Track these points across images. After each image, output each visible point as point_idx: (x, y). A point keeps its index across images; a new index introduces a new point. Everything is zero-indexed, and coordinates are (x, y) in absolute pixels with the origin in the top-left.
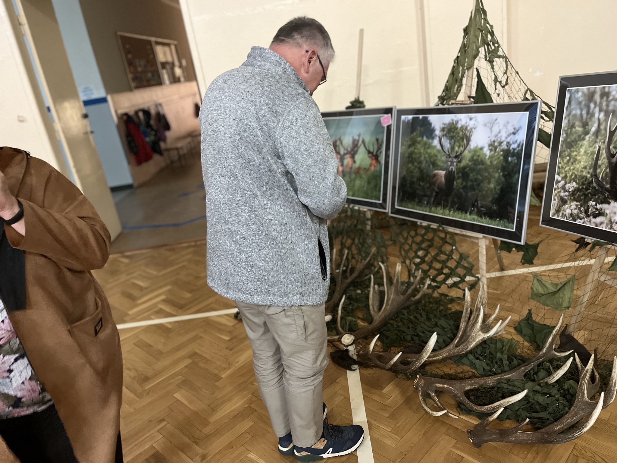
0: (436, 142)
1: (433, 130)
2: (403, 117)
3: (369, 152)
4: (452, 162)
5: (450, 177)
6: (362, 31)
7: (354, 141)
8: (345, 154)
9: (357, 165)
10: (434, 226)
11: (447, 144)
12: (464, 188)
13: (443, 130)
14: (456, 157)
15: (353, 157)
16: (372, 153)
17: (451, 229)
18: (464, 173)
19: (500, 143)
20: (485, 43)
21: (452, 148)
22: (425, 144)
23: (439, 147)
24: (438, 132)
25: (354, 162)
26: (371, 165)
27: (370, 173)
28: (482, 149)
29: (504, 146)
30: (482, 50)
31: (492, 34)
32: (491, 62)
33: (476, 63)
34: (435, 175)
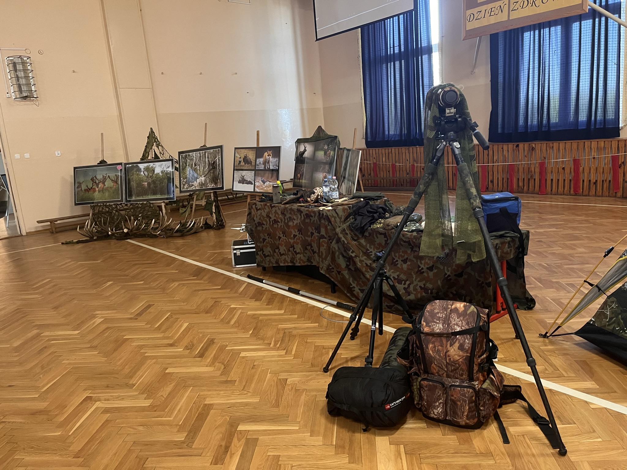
0: (142, 173)
1: (141, 169)
2: (127, 166)
3: (112, 180)
4: (149, 179)
5: (149, 184)
6: (102, 134)
7: (103, 176)
8: (99, 183)
9: (106, 186)
10: (145, 202)
11: (146, 173)
12: (154, 187)
13: (144, 169)
14: (150, 177)
15: (104, 183)
16: (114, 181)
17: (151, 202)
18: (154, 182)
19: (165, 171)
20: (155, 141)
21: (149, 174)
22: (138, 175)
23: (143, 175)
24: (142, 170)
25: (105, 185)
26: (114, 185)
27: (113, 189)
28: (159, 173)
29: (166, 172)
30: (154, 143)
31: (157, 139)
32: (158, 147)
33: (153, 148)
34: (143, 185)
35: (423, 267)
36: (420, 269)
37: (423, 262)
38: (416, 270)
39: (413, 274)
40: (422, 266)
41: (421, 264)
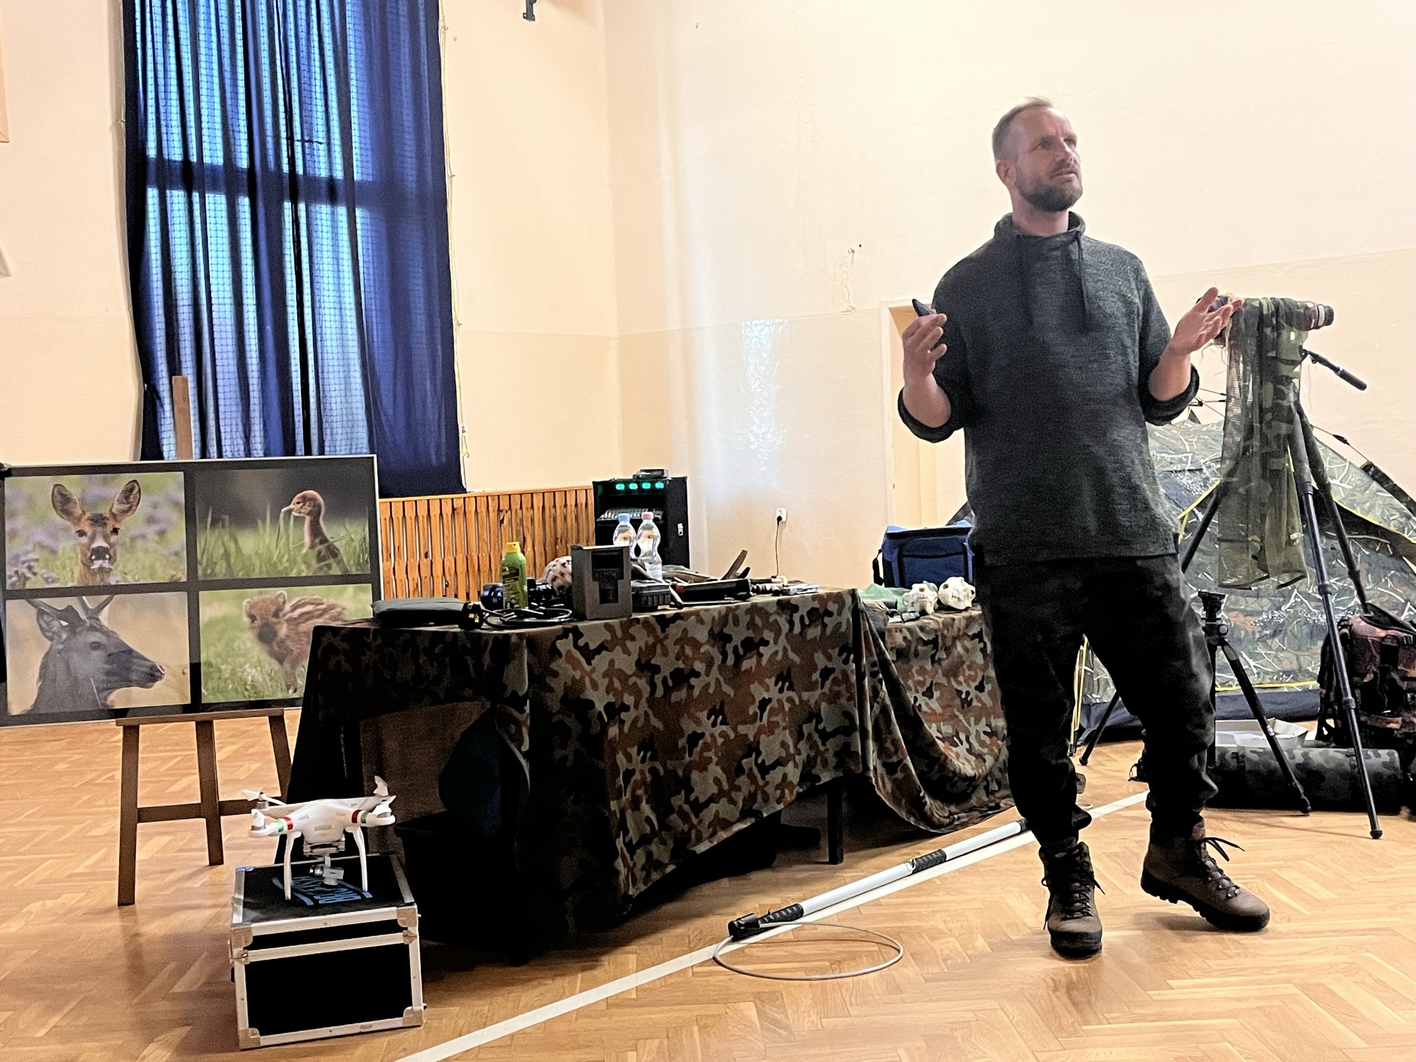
35: (968, 689)
36: (963, 696)
37: (961, 679)
38: (958, 702)
39: (957, 713)
40: (964, 688)
41: (960, 683)
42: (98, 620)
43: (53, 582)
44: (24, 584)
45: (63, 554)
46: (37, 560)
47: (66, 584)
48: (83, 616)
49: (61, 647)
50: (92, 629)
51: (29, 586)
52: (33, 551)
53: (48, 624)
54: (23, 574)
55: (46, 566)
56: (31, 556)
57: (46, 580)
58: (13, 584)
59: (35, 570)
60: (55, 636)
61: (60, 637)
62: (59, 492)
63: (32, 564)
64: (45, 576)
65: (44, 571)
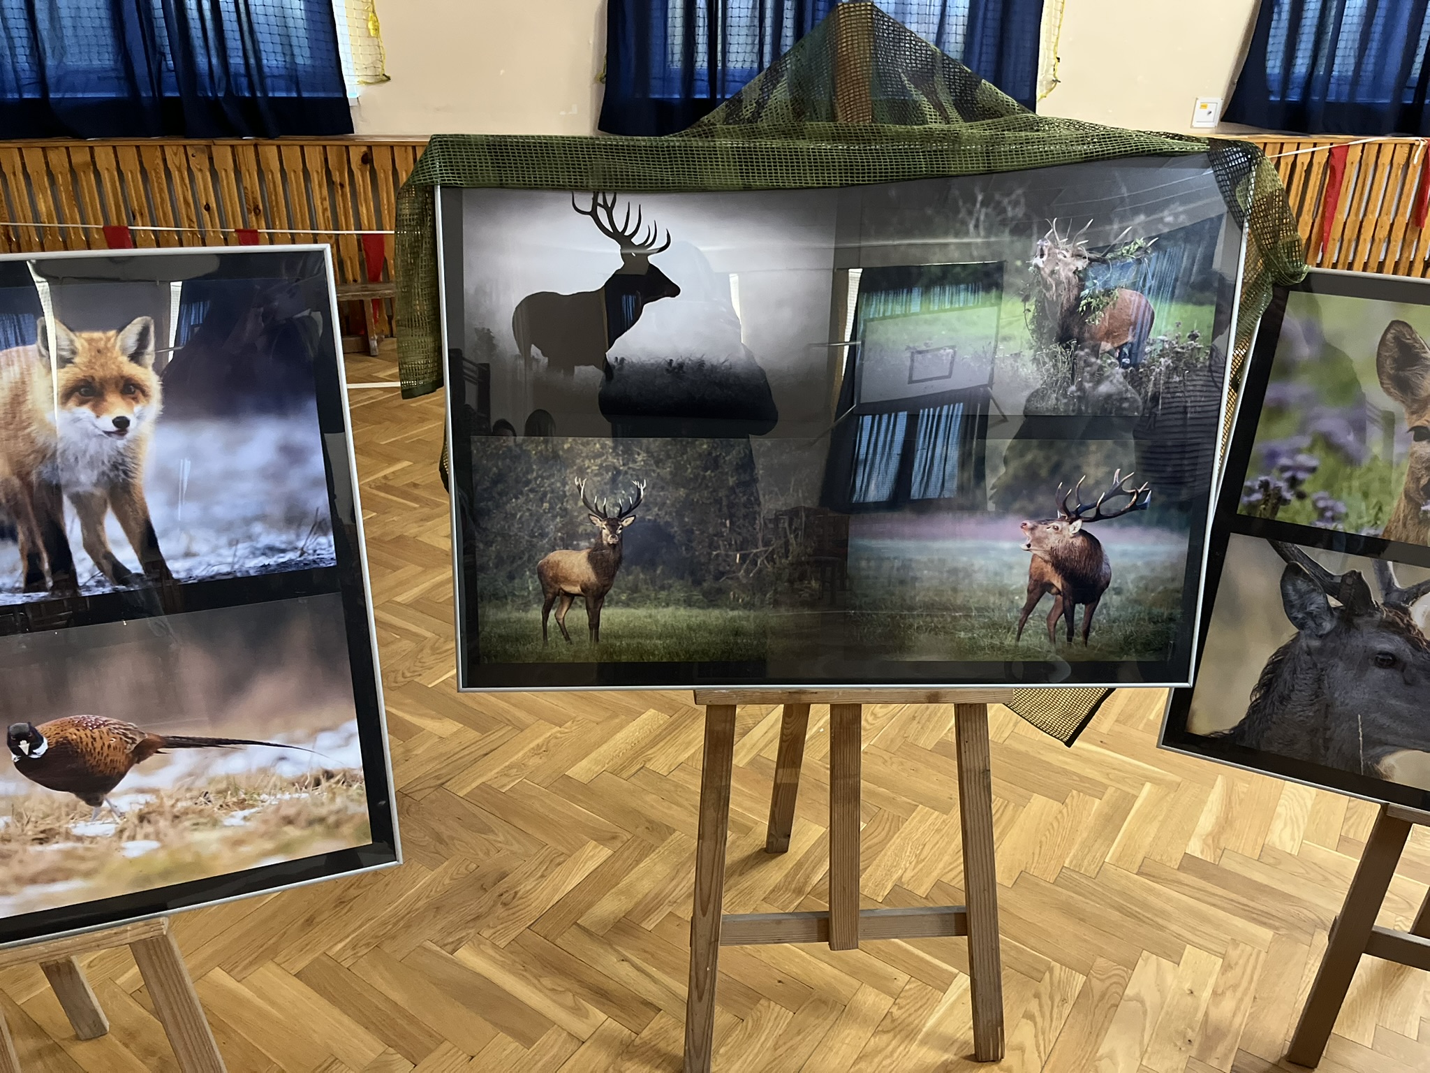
42: (1406, 612)
43: (1333, 519)
44: (1275, 510)
45: (1369, 470)
46: (1313, 470)
47: (1361, 526)
48: (1377, 598)
49: (1316, 643)
50: (1389, 626)
51: (1281, 516)
52: (1310, 450)
53: (1301, 595)
54: (1278, 489)
55: (1329, 485)
56: (1303, 459)
57: (1321, 512)
58: (1253, 506)
59: (1305, 488)
60: (1311, 623)
61: (1319, 625)
62: (1396, 338)
63: (1301, 475)
64: (1321, 504)
65: (1321, 494)
